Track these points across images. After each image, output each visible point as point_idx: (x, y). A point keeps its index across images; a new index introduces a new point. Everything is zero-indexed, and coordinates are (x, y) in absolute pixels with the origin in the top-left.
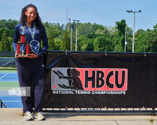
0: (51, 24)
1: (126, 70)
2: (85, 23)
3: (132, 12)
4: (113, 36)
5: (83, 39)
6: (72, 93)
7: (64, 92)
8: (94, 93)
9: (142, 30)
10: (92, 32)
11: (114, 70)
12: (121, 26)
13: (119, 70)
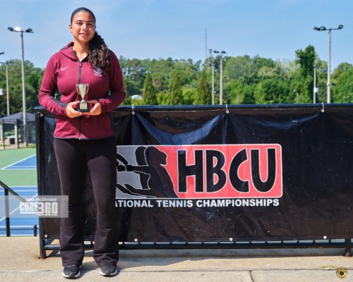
0: (177, 60)
1: (278, 148)
2: (238, 57)
3: (325, 29)
4: (291, 79)
5: (236, 86)
6: (150, 206)
7: (130, 204)
8: (202, 203)
9: (346, 64)
10: (252, 72)
11: (248, 147)
12: (307, 58)
13: (261, 147)
